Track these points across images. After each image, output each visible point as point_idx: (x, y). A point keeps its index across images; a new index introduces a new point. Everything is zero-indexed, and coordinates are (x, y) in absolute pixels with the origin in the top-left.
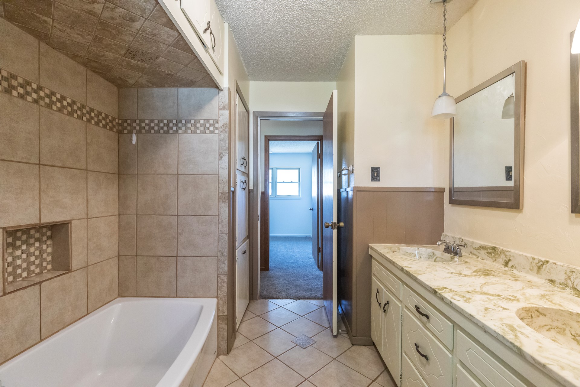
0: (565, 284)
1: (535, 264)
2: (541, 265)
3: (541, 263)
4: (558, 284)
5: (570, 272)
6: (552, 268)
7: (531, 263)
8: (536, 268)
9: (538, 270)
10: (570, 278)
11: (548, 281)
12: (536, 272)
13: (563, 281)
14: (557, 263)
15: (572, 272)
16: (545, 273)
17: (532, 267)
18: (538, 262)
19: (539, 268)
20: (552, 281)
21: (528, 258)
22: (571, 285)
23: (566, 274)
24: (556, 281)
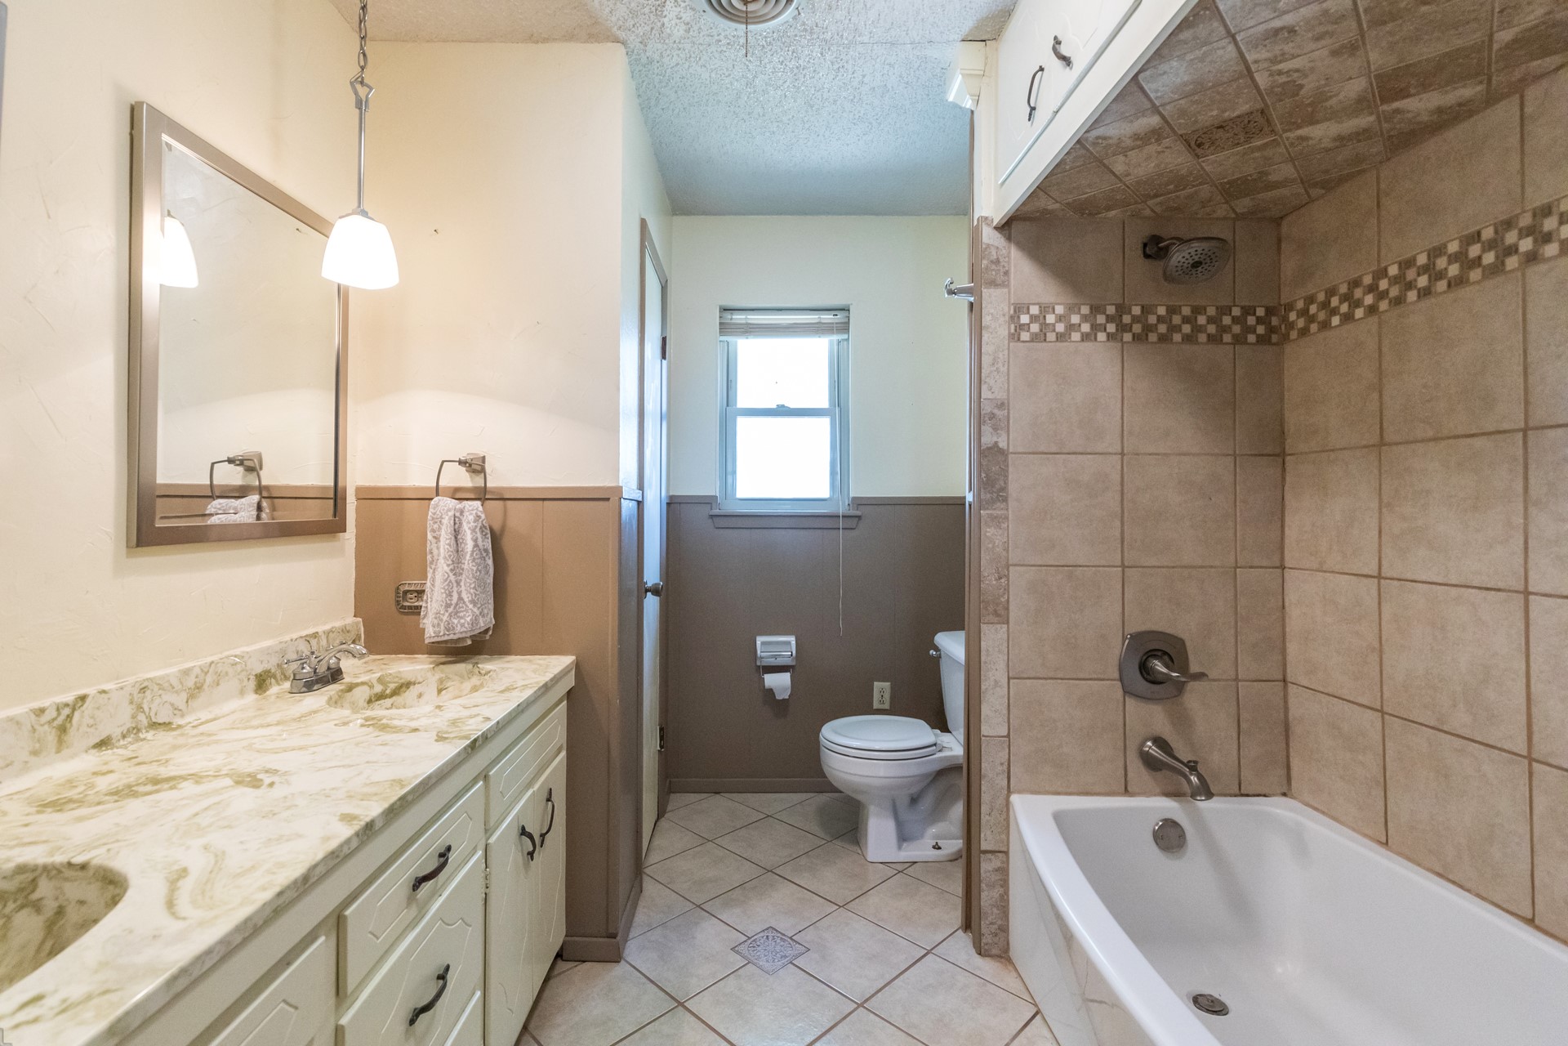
0: (134, 729)
1: (46, 727)
2: (68, 716)
3: (67, 711)
4: (119, 740)
5: (139, 693)
6: (98, 708)
7: (34, 730)
8: (51, 737)
9: (60, 737)
10: (141, 708)
11: (94, 751)
12: (54, 750)
13: (129, 725)
14: (105, 687)
15: (143, 690)
16: (82, 732)
17: (39, 741)
18: (54, 714)
19: (63, 730)
20: (103, 744)
21: (18, 723)
22: (145, 722)
23: (131, 703)
24: (114, 736)
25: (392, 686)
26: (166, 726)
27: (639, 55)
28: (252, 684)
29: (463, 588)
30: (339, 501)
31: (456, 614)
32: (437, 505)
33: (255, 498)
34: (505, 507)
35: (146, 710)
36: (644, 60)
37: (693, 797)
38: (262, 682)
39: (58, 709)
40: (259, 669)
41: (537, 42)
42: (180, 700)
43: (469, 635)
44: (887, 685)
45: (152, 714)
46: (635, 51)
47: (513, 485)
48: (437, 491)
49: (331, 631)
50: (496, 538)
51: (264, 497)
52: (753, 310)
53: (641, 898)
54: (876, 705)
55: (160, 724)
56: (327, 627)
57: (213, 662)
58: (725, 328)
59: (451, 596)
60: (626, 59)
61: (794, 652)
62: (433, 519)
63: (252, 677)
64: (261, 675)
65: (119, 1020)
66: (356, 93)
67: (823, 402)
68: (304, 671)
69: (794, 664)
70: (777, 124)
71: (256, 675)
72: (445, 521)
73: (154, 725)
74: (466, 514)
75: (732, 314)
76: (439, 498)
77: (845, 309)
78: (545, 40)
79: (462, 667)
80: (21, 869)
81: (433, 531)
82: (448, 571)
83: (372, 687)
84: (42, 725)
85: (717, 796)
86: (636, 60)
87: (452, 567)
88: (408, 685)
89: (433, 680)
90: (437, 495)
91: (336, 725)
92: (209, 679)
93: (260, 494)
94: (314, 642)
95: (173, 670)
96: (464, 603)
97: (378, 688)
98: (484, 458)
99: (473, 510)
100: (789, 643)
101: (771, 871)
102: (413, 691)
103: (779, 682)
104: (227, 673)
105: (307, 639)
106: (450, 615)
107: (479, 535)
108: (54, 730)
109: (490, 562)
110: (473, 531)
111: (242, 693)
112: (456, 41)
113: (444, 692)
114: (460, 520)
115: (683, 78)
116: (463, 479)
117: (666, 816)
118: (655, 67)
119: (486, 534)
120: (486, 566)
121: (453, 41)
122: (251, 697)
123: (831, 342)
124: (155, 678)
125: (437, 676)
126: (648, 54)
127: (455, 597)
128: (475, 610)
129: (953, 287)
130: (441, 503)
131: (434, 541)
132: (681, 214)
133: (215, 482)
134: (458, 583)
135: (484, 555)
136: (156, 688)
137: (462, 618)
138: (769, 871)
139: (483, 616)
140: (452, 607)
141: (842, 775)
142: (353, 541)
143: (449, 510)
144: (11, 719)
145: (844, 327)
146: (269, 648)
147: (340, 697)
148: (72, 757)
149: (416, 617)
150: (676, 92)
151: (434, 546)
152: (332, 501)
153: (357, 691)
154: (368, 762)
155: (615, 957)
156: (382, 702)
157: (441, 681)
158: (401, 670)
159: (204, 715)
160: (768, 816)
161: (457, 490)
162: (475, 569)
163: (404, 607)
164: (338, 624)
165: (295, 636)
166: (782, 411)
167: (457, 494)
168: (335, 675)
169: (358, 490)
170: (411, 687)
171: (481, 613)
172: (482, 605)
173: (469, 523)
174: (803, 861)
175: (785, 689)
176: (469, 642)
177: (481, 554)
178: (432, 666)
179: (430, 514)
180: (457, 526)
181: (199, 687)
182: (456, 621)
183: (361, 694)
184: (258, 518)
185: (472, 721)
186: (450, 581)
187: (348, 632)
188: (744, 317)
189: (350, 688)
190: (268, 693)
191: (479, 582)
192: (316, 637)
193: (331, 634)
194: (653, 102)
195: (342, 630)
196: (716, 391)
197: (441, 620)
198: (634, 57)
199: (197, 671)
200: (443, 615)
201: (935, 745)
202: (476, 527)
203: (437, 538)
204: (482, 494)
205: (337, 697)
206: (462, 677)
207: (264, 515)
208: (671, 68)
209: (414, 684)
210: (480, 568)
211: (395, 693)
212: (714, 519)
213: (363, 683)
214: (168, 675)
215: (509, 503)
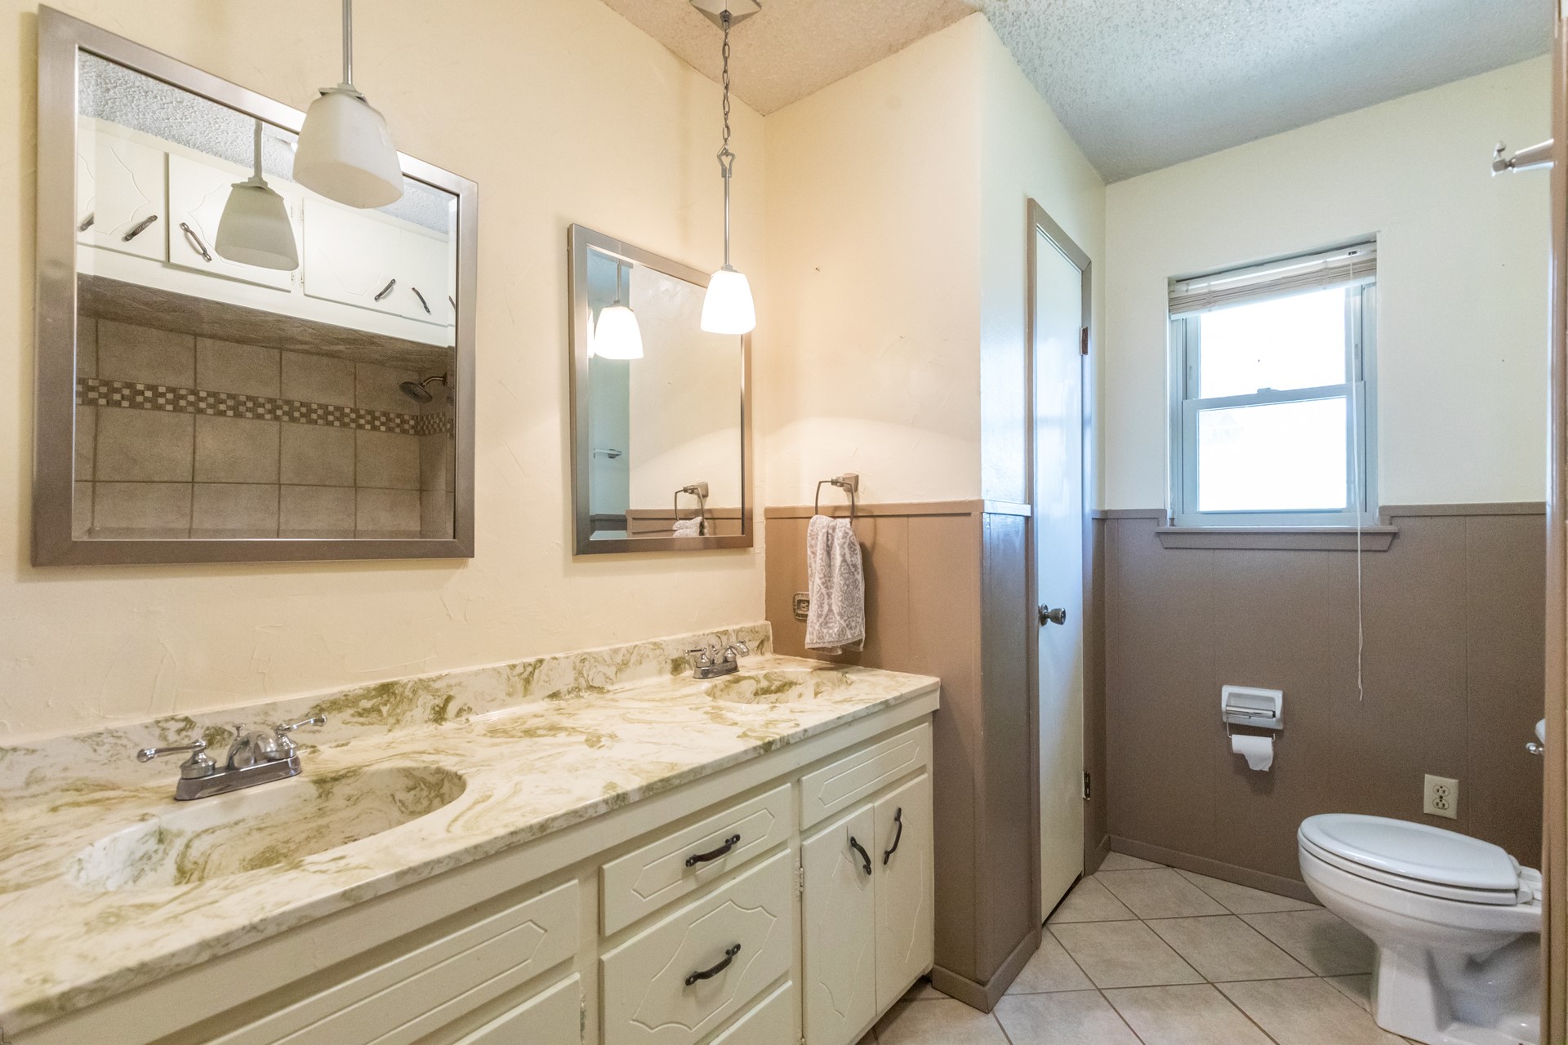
0: (576, 688)
1: (517, 678)
2: (531, 672)
3: (530, 669)
4: (565, 695)
5: (580, 662)
6: (551, 670)
7: (509, 679)
8: (520, 686)
9: (525, 686)
10: (582, 674)
11: (547, 700)
12: (522, 695)
13: (572, 685)
14: (557, 656)
15: (583, 660)
16: (539, 686)
17: (512, 687)
18: (522, 670)
19: (527, 681)
20: (554, 696)
21: (499, 672)
22: (584, 684)
23: (574, 669)
24: (562, 691)
25: (777, 683)
26: (600, 690)
27: (1002, 15)
28: (669, 666)
29: (833, 601)
30: (746, 521)
31: (827, 623)
32: (814, 523)
33: (699, 519)
34: (875, 522)
35: (585, 675)
36: (1010, 18)
37: (1135, 862)
38: (677, 666)
39: (524, 667)
40: (675, 655)
41: (897, 51)
42: (611, 672)
43: (839, 644)
44: (1451, 783)
45: (590, 679)
46: (997, 13)
47: (882, 502)
48: (817, 510)
49: (740, 630)
50: (867, 554)
51: (706, 519)
52: (1220, 273)
53: (1035, 955)
54: (1428, 808)
55: (595, 688)
56: (737, 627)
57: (636, 646)
58: (1175, 304)
59: (822, 607)
60: (989, 26)
61: (1278, 713)
62: (811, 535)
63: (669, 661)
64: (677, 660)
65: (352, 890)
66: (722, 164)
67: (1336, 375)
68: (704, 661)
69: (1280, 727)
70: (1208, 21)
71: (672, 660)
72: (820, 538)
73: (591, 688)
74: (837, 530)
75: (1188, 284)
76: (817, 516)
77: (1370, 241)
78: (905, 45)
79: (834, 674)
80: (439, 771)
81: (812, 546)
82: (820, 584)
83: (758, 681)
84: (514, 676)
85: (1170, 869)
86: (1001, 22)
87: (823, 580)
88: (791, 684)
89: (812, 682)
90: (817, 513)
91: (690, 709)
92: (633, 659)
93: (703, 516)
94: (724, 638)
95: (606, 648)
96: (834, 614)
97: (764, 684)
98: (857, 477)
99: (842, 527)
100: (1272, 700)
101: (1212, 984)
102: (795, 690)
103: (1257, 749)
104: (648, 656)
105: (718, 635)
106: (821, 625)
107: (847, 551)
108: (522, 681)
109: (860, 577)
110: (842, 547)
111: (661, 672)
112: (831, 83)
113: (819, 695)
114: (833, 536)
115: (1062, 18)
116: (840, 498)
117: (1096, 874)
118: (1026, 21)
119: (855, 550)
120: (855, 581)
121: (828, 84)
122: (667, 677)
123: (1348, 291)
124: (592, 653)
125: (814, 681)
126: (1012, 10)
127: (826, 608)
128: (842, 622)
129: (1507, 156)
130: (818, 521)
131: (812, 556)
132: (1115, 181)
133: (678, 508)
134: (829, 595)
135: (853, 570)
136: (593, 661)
137: (830, 628)
138: (1208, 982)
139: (851, 628)
140: (823, 617)
141: (1331, 894)
142: (763, 555)
143: (823, 528)
144: (494, 669)
145: (1369, 267)
146: (683, 639)
147: (726, 686)
148: (534, 701)
149: (804, 624)
150: (1059, 39)
151: (812, 560)
152: (741, 521)
153: (744, 684)
154: (674, 744)
155: (985, 1007)
156: (768, 696)
157: (818, 685)
158: (785, 670)
159: (628, 685)
160: (1233, 914)
161: (837, 508)
162: (842, 583)
163: (798, 615)
164: (748, 625)
165: (707, 632)
166: (1267, 397)
167: (835, 513)
168: (730, 668)
169: (767, 511)
170: (794, 687)
171: (847, 625)
172: (849, 618)
173: (838, 539)
174: (1268, 988)
175: (1262, 759)
176: (840, 652)
177: (849, 569)
178: (811, 670)
179: (809, 531)
180: (830, 542)
181: (625, 664)
182: (825, 631)
183: (748, 687)
184: (701, 533)
185: (783, 725)
186: (822, 594)
187: (757, 632)
188: (1206, 284)
189: (737, 681)
190: (681, 675)
191: (848, 597)
192: (726, 634)
193: (740, 633)
194: (1037, 62)
195: (751, 631)
196: (1164, 382)
197: (814, 629)
198: (998, 20)
199: (623, 651)
200: (816, 624)
201: (1516, 891)
202: (844, 543)
203: (814, 553)
204: (854, 513)
205: (723, 686)
206: (834, 684)
207: (706, 531)
208: (1044, 13)
209: (796, 684)
210: (847, 582)
211: (780, 690)
212: (1161, 536)
213: (750, 678)
214: (601, 652)
215: (879, 519)
